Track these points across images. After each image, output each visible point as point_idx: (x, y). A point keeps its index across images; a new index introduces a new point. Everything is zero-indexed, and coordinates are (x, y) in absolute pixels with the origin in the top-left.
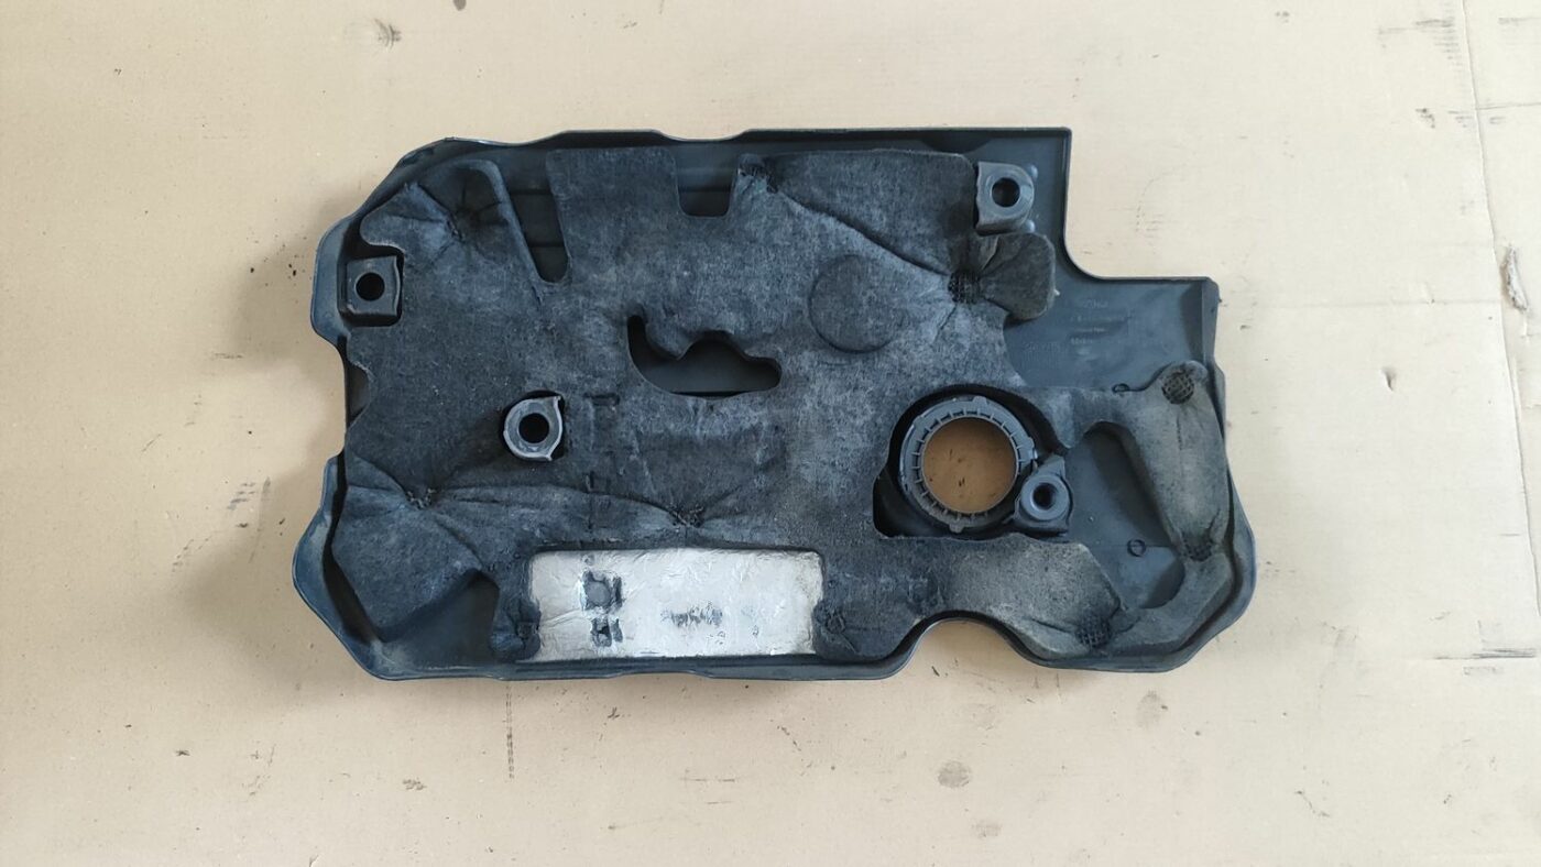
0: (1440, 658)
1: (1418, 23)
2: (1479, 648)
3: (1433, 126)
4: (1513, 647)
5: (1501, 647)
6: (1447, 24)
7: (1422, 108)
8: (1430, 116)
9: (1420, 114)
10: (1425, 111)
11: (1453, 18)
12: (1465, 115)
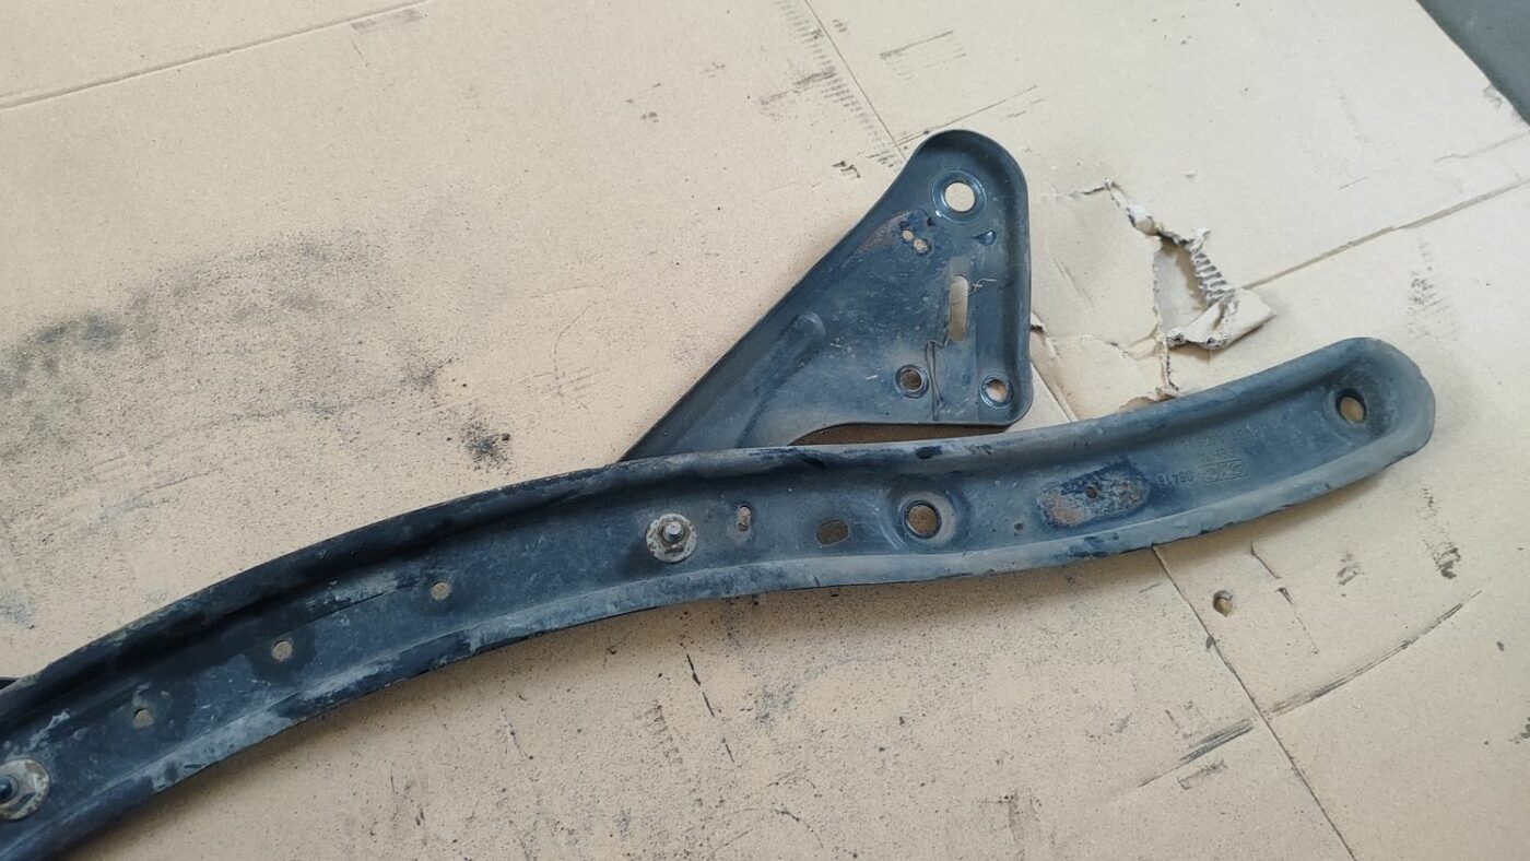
0: (1146, 783)
1: (799, 83)
2: (1184, 748)
3: (858, 176)
4: (1221, 727)
5: (1209, 734)
6: (829, 74)
7: (839, 162)
8: (851, 168)
9: (839, 169)
10: (843, 164)
11: (833, 68)
12: (885, 155)
